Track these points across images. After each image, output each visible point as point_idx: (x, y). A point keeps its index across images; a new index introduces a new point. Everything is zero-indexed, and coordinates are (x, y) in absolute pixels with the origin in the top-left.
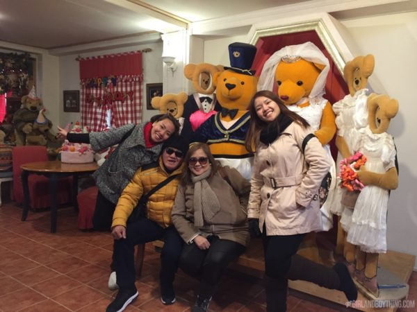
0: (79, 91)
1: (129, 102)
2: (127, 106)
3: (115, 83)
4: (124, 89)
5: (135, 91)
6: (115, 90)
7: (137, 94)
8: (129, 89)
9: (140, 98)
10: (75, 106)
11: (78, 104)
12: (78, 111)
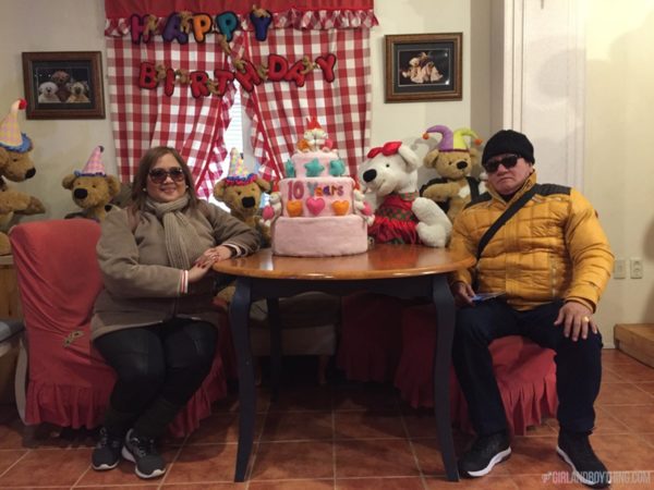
0: (97, 54)
1: (319, 85)
2: (311, 95)
3: (261, 30)
4: (299, 50)
5: (342, 54)
6: (264, 50)
7: (350, 64)
8: (316, 49)
9: (361, 72)
10: (86, 100)
11: (94, 93)
12: (100, 116)
